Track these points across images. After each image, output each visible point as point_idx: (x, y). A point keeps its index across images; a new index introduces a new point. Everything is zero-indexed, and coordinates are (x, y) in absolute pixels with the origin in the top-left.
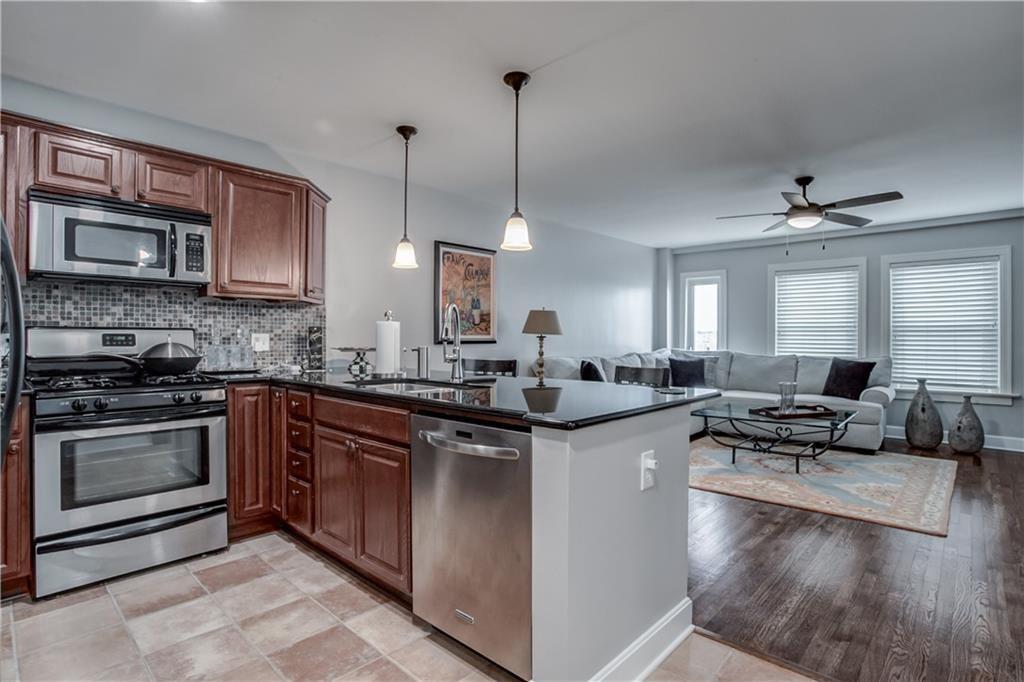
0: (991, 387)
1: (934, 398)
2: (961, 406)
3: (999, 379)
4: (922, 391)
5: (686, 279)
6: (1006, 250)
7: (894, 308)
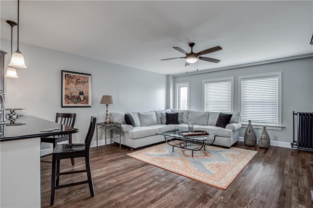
0: (275, 123)
1: (254, 127)
2: (263, 130)
3: (277, 121)
4: (250, 125)
5: (177, 85)
6: (280, 73)
7: (243, 95)
